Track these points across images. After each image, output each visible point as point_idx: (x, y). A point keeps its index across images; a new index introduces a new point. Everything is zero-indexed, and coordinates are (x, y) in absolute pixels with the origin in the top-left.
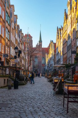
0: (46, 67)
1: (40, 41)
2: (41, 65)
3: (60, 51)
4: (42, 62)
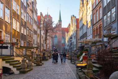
0: (66, 46)
1: (60, 21)
2: (61, 45)
3: (87, 22)
4: (62, 42)
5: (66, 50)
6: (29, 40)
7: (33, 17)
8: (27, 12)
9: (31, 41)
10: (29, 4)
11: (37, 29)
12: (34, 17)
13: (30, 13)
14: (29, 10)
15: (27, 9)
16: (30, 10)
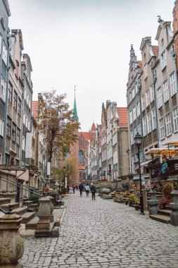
1: (75, 118)
2: (78, 167)
5: (89, 177)
6: (11, 149)
7: (23, 97)
8: (10, 78)
9: (15, 155)
10: (15, 63)
11: (31, 128)
12: (25, 98)
13: (17, 85)
14: (14, 77)
15: (10, 72)
16: (16, 77)
